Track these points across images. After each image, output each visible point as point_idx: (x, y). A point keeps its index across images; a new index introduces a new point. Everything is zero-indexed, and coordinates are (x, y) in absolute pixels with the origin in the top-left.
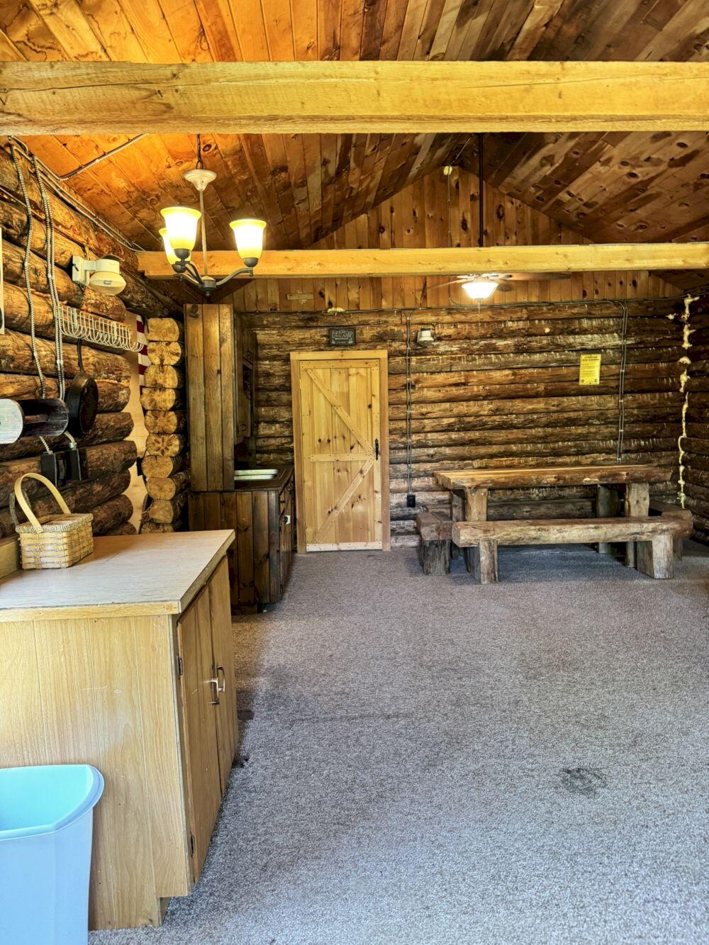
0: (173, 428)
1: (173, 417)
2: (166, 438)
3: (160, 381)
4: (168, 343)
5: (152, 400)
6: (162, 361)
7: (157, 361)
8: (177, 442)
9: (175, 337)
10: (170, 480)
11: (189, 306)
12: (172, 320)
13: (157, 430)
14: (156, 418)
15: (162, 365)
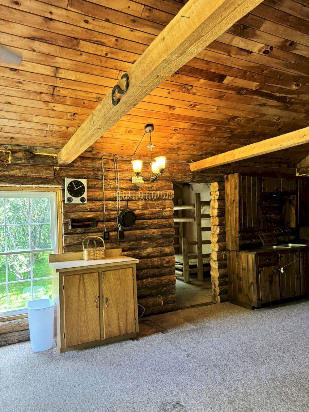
0: (217, 223)
1: (217, 219)
2: (216, 227)
3: (214, 206)
4: (216, 191)
5: (212, 213)
6: (214, 198)
7: (213, 199)
8: (218, 229)
9: (217, 189)
10: (217, 244)
11: (226, 176)
12: (217, 183)
13: (213, 224)
14: (213, 219)
15: (214, 200)
